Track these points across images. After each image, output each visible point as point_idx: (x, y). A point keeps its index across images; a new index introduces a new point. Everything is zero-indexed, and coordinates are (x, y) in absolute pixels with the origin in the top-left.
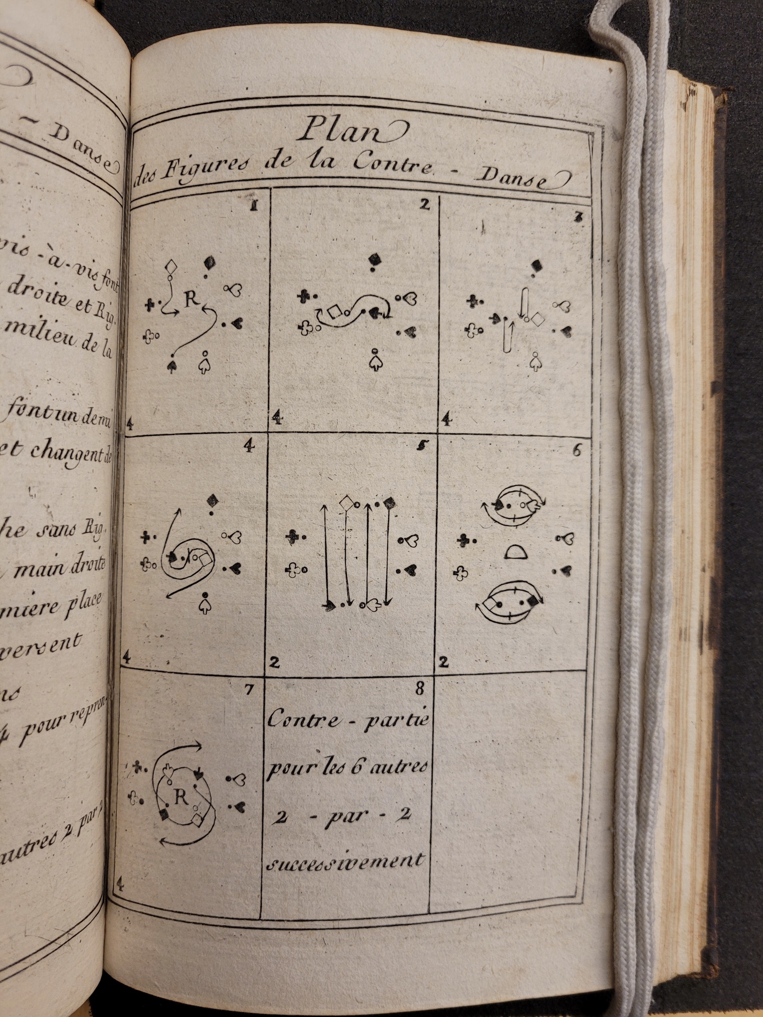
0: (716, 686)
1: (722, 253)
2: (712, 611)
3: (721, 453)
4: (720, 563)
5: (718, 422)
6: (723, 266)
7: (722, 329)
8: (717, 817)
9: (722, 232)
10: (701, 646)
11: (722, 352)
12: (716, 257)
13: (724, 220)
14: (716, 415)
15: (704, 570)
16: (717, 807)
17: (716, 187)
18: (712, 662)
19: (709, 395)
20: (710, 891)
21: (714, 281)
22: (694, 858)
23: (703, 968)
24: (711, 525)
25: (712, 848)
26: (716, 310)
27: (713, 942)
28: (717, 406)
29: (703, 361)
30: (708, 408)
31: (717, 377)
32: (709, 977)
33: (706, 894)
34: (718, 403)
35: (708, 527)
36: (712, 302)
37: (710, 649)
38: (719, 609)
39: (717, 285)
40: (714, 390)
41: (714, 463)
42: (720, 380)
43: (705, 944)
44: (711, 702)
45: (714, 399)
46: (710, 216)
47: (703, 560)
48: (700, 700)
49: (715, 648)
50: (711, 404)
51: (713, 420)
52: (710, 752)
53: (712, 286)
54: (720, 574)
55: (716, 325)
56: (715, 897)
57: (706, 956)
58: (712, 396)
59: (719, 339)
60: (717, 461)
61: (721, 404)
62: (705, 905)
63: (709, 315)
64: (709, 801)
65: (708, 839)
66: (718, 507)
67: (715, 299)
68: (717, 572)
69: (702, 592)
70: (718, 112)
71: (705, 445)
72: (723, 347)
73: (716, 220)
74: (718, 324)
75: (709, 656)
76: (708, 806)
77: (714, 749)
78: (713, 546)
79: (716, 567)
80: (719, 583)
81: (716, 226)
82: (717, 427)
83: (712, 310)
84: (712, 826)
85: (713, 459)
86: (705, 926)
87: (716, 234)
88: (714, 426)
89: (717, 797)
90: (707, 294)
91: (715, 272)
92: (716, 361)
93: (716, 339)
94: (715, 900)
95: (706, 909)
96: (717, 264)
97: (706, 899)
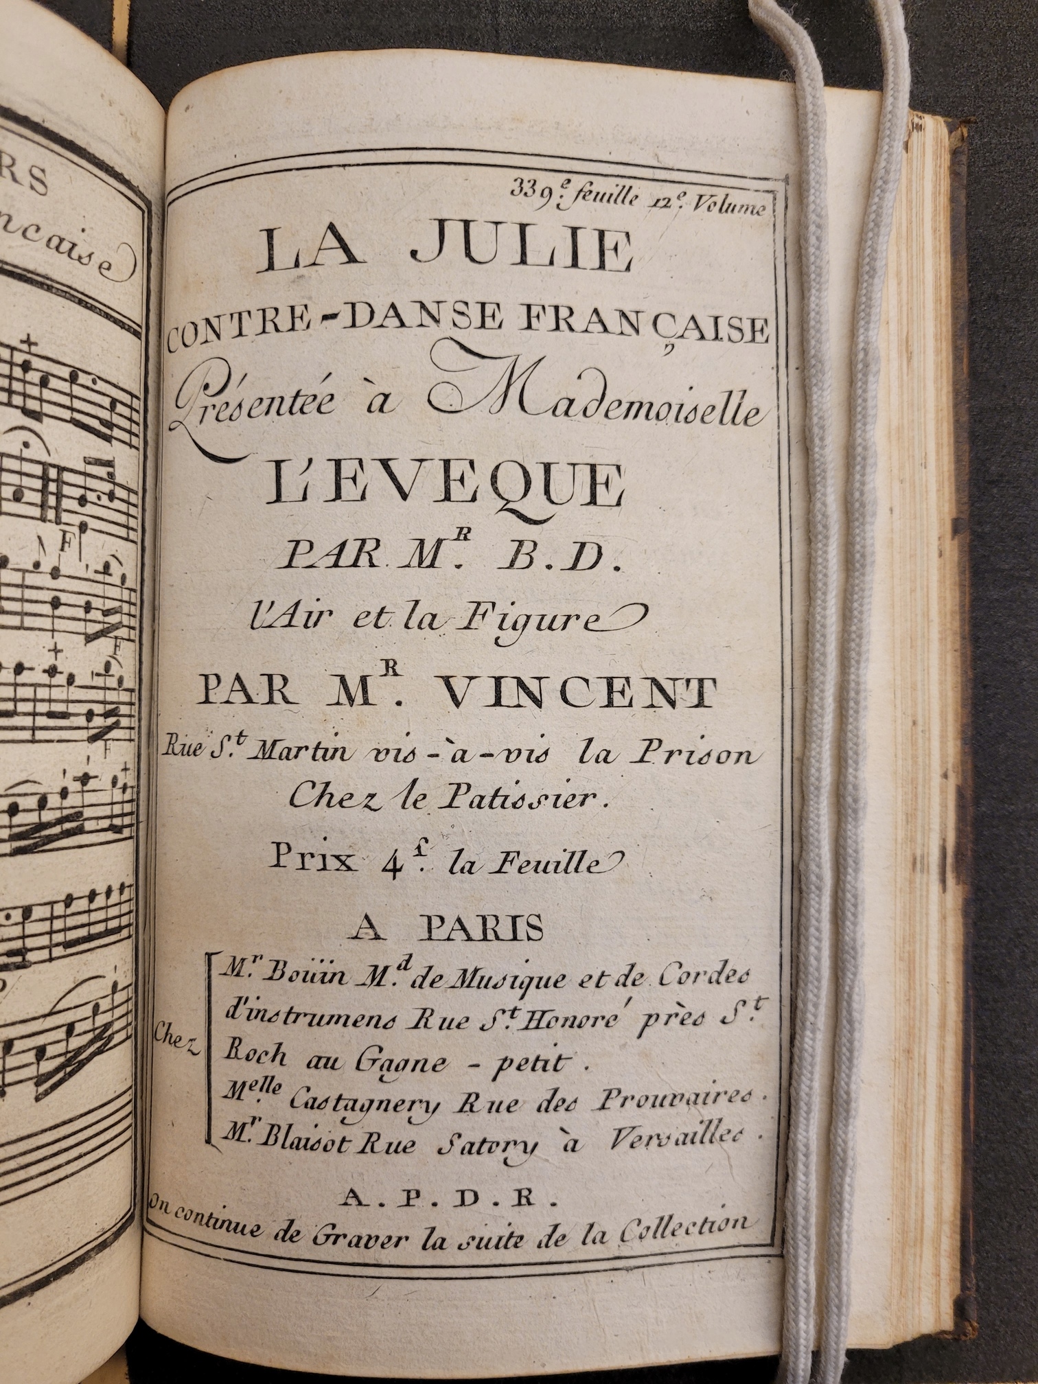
0: (967, 934)
1: (964, 343)
2: (960, 832)
3: (967, 616)
4: (969, 766)
5: (962, 573)
6: (965, 360)
7: (966, 447)
8: (972, 1117)
9: (963, 314)
10: (943, 881)
11: (967, 478)
12: (956, 348)
13: (966, 298)
14: (959, 563)
15: (945, 776)
16: (972, 1102)
17: (954, 254)
18: (960, 901)
19: (948, 535)
20: (964, 1219)
21: (954, 382)
22: (939, 1172)
23: (956, 1324)
24: (956, 714)
25: (965, 1159)
26: (957, 421)
27: (968, 1289)
28: (961, 551)
29: (938, 491)
30: (947, 553)
31: (960, 511)
32: (963, 1338)
33: (958, 1222)
34: (961, 547)
35: (951, 717)
36: (951, 409)
37: (958, 884)
38: (969, 828)
39: (958, 387)
40: (956, 530)
41: (958, 630)
42: (965, 516)
43: (958, 1292)
44: (961, 956)
45: (956, 542)
46: (945, 293)
47: (943, 762)
48: (943, 956)
49: (964, 883)
50: (952, 548)
51: (956, 570)
52: (961, 1025)
53: (951, 389)
54: (970, 782)
55: (957, 442)
56: (971, 1227)
57: (960, 1307)
58: (953, 538)
59: (962, 460)
60: (962, 626)
61: (966, 549)
62: (958, 1237)
63: (947, 428)
64: (960, 1093)
65: (960, 1147)
66: (964, 690)
67: (956, 406)
68: (965, 779)
69: (944, 806)
70: (955, 153)
71: (945, 605)
72: (967, 471)
73: (955, 299)
74: (960, 440)
75: (954, 895)
76: (959, 1101)
77: (966, 1021)
78: (959, 743)
79: (963, 771)
80: (969, 794)
81: (955, 307)
82: (961, 580)
83: (952, 420)
84: (965, 1129)
85: (957, 624)
86: (958, 1266)
87: (955, 318)
88: (957, 579)
89: (972, 1089)
90: (944, 399)
91: (955, 368)
92: (958, 490)
93: (958, 460)
94: (971, 1231)
95: (959, 1244)
96: (957, 359)
97: (958, 1230)
